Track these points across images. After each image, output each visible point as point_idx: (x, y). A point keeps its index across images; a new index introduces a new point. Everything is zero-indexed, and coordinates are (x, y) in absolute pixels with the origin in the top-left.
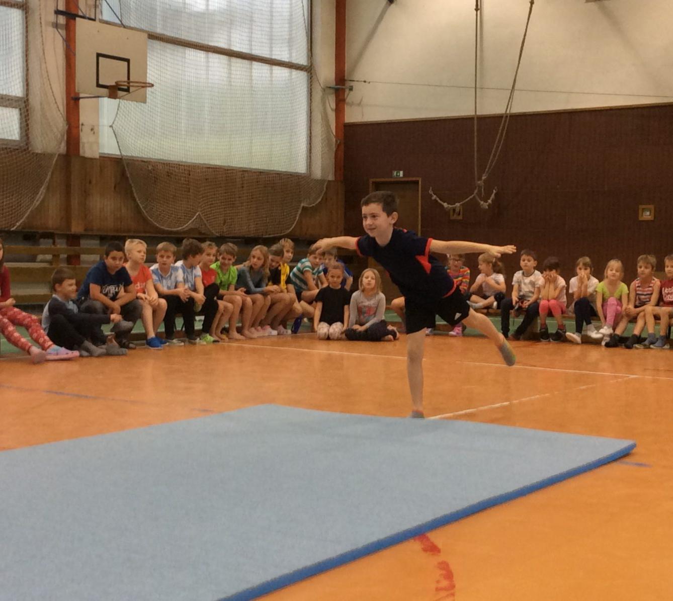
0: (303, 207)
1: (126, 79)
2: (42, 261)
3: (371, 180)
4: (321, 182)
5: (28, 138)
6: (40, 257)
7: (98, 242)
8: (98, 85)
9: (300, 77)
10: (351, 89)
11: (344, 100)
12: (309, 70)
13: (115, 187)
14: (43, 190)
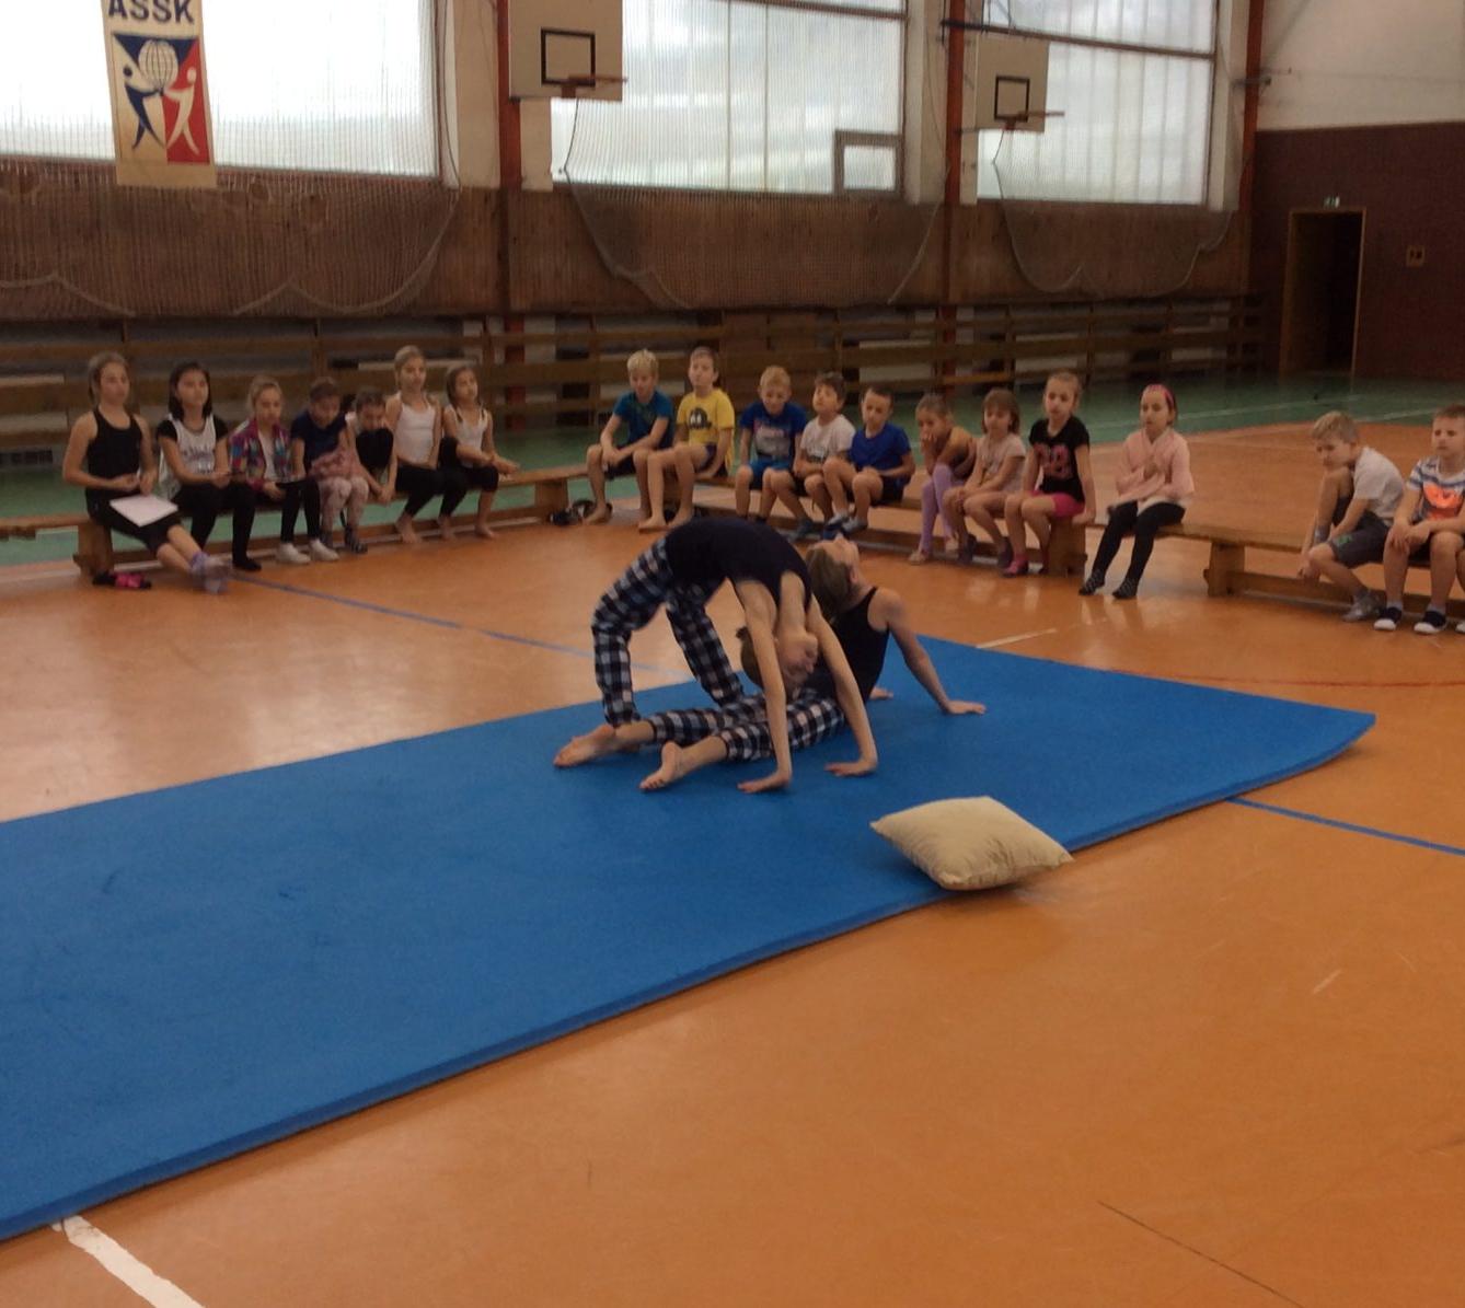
0: (1201, 253)
1: (1024, 108)
2: (917, 338)
3: (1291, 213)
4: (1225, 213)
5: (902, 186)
6: (916, 333)
7: (972, 311)
8: (997, 117)
9: (1202, 69)
10: (1268, 82)
11: (1257, 98)
12: (1213, 57)
13: (993, 238)
14: (921, 251)
